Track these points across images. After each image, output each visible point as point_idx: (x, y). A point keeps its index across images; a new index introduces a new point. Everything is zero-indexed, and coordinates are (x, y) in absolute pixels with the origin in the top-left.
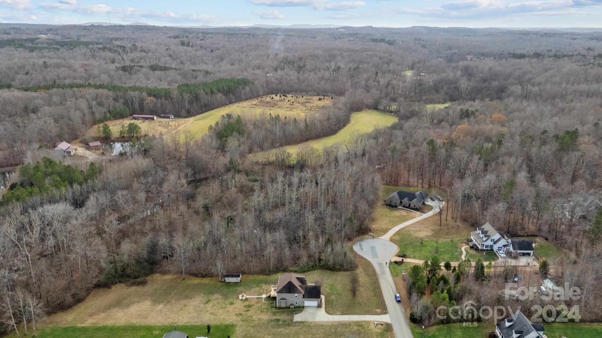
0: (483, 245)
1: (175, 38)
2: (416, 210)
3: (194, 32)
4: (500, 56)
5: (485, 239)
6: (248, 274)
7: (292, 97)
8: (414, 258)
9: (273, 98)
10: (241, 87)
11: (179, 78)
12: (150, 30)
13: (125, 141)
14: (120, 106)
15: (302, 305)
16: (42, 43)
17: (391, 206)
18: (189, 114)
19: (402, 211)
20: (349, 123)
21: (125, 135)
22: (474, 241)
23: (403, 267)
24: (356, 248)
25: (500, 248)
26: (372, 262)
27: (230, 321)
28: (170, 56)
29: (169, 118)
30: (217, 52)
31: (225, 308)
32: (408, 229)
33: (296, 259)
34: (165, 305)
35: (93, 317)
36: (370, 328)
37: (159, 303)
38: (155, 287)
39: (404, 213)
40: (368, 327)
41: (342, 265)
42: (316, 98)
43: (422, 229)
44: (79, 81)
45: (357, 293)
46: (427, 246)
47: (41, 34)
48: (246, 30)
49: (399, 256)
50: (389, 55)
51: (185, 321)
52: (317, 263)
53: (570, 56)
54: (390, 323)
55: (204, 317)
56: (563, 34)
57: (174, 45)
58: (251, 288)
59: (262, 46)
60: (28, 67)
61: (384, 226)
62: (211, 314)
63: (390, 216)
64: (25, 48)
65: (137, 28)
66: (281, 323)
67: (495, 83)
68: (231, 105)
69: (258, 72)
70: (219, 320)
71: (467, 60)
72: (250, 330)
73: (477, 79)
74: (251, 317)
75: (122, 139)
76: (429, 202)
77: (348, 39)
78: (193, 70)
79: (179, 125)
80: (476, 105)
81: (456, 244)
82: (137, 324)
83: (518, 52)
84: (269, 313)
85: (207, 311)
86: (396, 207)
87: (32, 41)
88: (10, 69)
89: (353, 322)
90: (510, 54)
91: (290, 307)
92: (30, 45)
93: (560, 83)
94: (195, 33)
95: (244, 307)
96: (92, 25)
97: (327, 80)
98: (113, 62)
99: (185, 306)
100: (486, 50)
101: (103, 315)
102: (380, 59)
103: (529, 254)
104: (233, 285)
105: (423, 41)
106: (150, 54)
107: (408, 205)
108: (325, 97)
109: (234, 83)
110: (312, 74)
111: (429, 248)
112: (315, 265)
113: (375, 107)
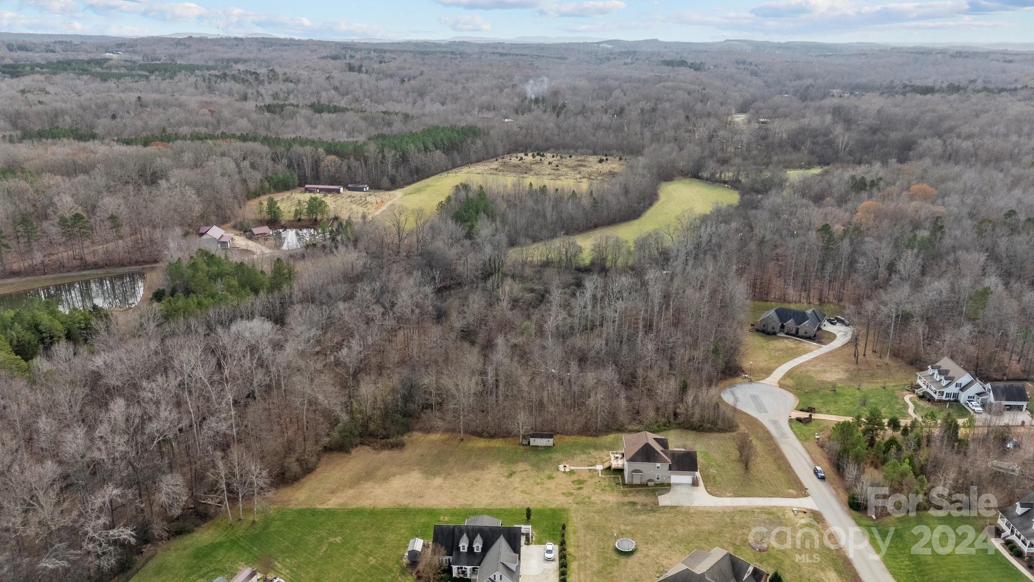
0: (942, 393)
1: (335, 58)
2: (810, 338)
3: (360, 50)
4: (889, 90)
5: (944, 383)
6: (562, 434)
7: (553, 157)
8: (828, 412)
9: (521, 159)
10: (469, 141)
11: (362, 124)
12: (285, 45)
13: (301, 228)
14: (281, 169)
15: (666, 482)
16: (117, 67)
17: (766, 332)
18: (394, 184)
19: (786, 341)
20: (657, 200)
21: (303, 217)
22: (924, 387)
23: (812, 427)
24: (727, 397)
25: (971, 397)
26: (760, 420)
27: (557, 503)
28: (336, 89)
29: (361, 190)
30: (412, 82)
31: (543, 483)
32: (804, 369)
33: (636, 413)
34: (445, 478)
35: (338, 495)
36: (787, 517)
37: (435, 475)
38: (419, 451)
39: (790, 343)
40: (784, 515)
41: (714, 423)
42: (593, 159)
43: (828, 368)
44: (203, 130)
45: (750, 464)
46: (844, 395)
47: (106, 52)
48: (445, 46)
49: (802, 410)
50: (701, 87)
51: (484, 502)
52: (672, 420)
53: (1011, 90)
54: (817, 509)
55: (513, 497)
56: (988, 53)
57: (337, 71)
58: (573, 455)
59: (485, 73)
60: (113, 107)
61: (762, 364)
62: (521, 492)
63: (768, 349)
64: (94, 75)
65: (264, 43)
66: (639, 507)
67: (895, 136)
68: (456, 170)
69: (490, 115)
70: (539, 501)
71: (833, 96)
72: (593, 516)
73: (862, 128)
74: (589, 498)
75: (297, 223)
76: (828, 327)
77: (623, 61)
78: (384, 113)
79: (382, 202)
80: (874, 170)
81: (893, 392)
82: (411, 506)
83: (918, 83)
84: (615, 493)
85: (515, 489)
86: (774, 334)
87: (100, 62)
88: (84, 108)
89: (757, 508)
90: (905, 86)
91: (647, 484)
92: (98, 69)
93: (1007, 135)
94: (363, 52)
95: (573, 482)
96: (190, 38)
97: (607, 129)
98: (245, 98)
99: (477, 480)
100: (863, 80)
101: (351, 492)
102: (689, 93)
103: (1020, 408)
104: (544, 450)
105: (751, 64)
106: (301, 86)
107: (794, 332)
108: (609, 157)
109: (458, 133)
110: (580, 118)
111: (849, 398)
112: (669, 422)
113: (695, 174)
